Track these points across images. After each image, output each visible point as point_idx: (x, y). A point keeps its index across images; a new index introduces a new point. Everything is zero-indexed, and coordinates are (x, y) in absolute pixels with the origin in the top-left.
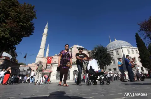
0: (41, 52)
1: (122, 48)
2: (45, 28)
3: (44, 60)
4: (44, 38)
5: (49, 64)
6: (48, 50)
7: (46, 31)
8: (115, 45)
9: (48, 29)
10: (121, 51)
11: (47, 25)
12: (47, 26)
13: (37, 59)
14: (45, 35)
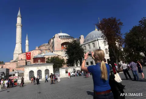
0: (18, 47)
1: (98, 40)
2: (17, 17)
3: (23, 57)
4: (19, 30)
5: (29, 61)
6: (27, 41)
7: (19, 20)
8: (93, 36)
9: (21, 18)
10: (97, 43)
11: (19, 12)
12: (19, 14)
13: (14, 55)
14: (19, 26)
